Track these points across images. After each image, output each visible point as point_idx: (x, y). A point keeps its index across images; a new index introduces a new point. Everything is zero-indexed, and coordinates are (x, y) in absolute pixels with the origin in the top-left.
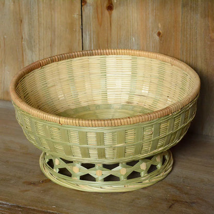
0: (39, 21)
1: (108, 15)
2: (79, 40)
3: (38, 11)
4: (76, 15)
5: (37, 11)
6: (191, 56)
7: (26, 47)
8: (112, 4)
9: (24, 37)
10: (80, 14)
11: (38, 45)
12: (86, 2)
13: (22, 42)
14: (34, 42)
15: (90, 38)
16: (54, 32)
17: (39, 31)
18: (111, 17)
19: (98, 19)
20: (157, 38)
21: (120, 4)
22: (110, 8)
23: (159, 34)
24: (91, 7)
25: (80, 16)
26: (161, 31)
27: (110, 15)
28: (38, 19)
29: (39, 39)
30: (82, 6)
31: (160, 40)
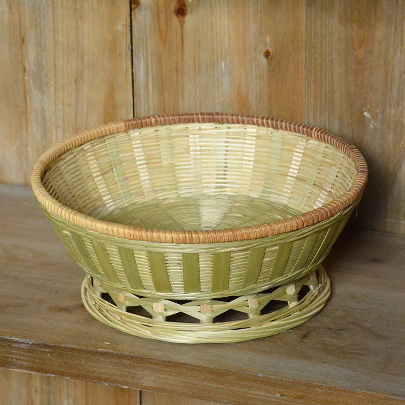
0: (54, 39)
1: (178, 24)
2: (127, 70)
3: (54, 22)
4: (121, 27)
5: (51, 22)
6: (323, 90)
7: (32, 86)
8: (184, 5)
9: (27, 68)
10: (128, 24)
11: (53, 82)
12: (138, 4)
13: (24, 76)
14: (46, 76)
15: (147, 66)
16: (82, 57)
17: (55, 58)
18: (182, 28)
19: (160, 32)
20: (264, 61)
21: (198, 5)
22: (181, 11)
23: (267, 54)
24: (148, 12)
25: (129, 28)
26: (270, 50)
27: (182, 24)
28: (54, 36)
29: (55, 70)
30: (131, 10)
31: (270, 64)
